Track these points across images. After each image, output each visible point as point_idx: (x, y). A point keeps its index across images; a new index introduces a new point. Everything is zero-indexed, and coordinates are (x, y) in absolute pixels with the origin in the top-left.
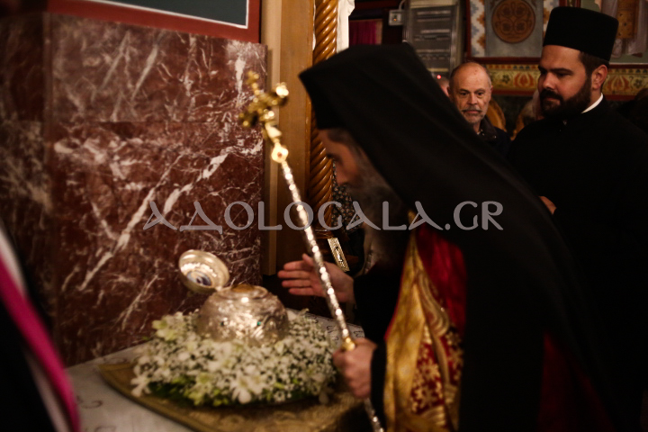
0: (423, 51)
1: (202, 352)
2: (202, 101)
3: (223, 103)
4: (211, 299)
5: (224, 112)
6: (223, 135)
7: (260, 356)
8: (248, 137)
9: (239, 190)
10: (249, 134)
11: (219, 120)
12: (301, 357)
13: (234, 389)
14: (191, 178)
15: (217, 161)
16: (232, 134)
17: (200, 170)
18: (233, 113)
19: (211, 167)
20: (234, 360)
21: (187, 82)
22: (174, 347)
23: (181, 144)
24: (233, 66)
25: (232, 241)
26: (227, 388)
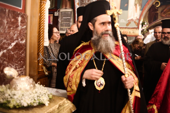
0: (63, 22)
1: (12, 94)
2: (9, 27)
3: (15, 28)
4: (14, 80)
5: (15, 31)
6: (15, 37)
7: (29, 94)
8: (22, 38)
9: (19, 53)
10: (22, 37)
11: (14, 33)
12: (40, 94)
13: (22, 103)
14: (6, 48)
15: (13, 44)
16: (17, 37)
17: (8, 46)
18: (18, 31)
19: (11, 46)
20: (21, 95)
21: (5, 22)
22: (3, 93)
23: (3, 38)
24: (18, 19)
25: (17, 66)
26: (20, 103)
